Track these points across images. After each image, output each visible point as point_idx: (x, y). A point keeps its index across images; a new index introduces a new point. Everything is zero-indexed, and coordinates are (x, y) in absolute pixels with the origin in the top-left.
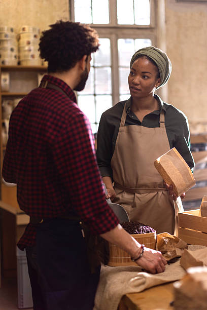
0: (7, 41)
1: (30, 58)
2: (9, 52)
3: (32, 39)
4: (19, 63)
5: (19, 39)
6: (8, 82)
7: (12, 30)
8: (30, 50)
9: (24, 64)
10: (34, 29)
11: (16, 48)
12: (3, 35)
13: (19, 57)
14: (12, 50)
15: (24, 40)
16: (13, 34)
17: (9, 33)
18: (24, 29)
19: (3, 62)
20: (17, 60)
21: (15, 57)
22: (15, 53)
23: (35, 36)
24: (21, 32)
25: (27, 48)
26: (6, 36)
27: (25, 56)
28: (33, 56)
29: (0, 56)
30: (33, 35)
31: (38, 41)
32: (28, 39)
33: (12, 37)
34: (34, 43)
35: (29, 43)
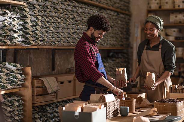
1: (165, 4)
2: (154, 1)
4: (160, 7)
9: (163, 8)
13: (160, 3)
19: (150, 7)
20: (159, 5)
21: (158, 3)
22: (158, 1)
28: (167, 3)
29: (149, 4)
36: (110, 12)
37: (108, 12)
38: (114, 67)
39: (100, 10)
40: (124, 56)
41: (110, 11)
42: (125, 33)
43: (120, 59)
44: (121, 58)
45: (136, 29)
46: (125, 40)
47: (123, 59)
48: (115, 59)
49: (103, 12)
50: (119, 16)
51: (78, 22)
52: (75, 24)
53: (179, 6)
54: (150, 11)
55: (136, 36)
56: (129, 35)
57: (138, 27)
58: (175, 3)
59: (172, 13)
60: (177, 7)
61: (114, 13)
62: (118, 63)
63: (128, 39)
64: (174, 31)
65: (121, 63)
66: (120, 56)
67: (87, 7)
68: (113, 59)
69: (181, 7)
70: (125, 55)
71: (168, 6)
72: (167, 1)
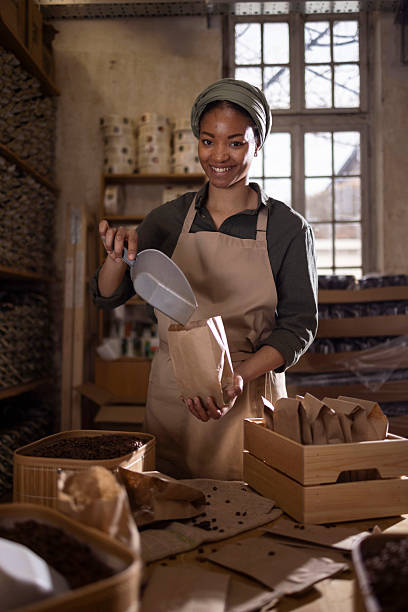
0: (117, 137)
1: (151, 163)
2: (120, 154)
3: (155, 134)
4: (136, 171)
5: (136, 134)
6: (114, 200)
7: (126, 121)
8: (151, 150)
9: (143, 172)
10: (160, 118)
11: (130, 149)
12: (112, 129)
13: (137, 163)
14: (125, 151)
15: (143, 135)
16: (129, 127)
17: (121, 126)
18: (143, 119)
19: (110, 170)
20: (133, 166)
21: (130, 161)
22: (130, 155)
23: (160, 129)
24: (140, 122)
25: (147, 147)
26: (116, 130)
27: (145, 160)
28: (155, 160)
29: (106, 161)
30: (156, 126)
31: (165, 136)
32: (148, 134)
33: (125, 131)
34: (159, 140)
35: (150, 139)
38: (7, 328)
40: (37, 300)
42: (42, 237)
43: (25, 307)
44: (29, 305)
45: (73, 221)
46: (41, 256)
47: (34, 307)
48: (10, 305)
50: (22, 180)
53: (186, 169)
55: (73, 242)
56: (53, 247)
57: (77, 218)
58: (177, 163)
59: (169, 187)
60: (180, 171)
62: (21, 317)
63: (48, 255)
65: (29, 318)
66: (27, 300)
68: (4, 305)
69: (191, 171)
70: (41, 298)
71: (159, 168)
72: (155, 154)
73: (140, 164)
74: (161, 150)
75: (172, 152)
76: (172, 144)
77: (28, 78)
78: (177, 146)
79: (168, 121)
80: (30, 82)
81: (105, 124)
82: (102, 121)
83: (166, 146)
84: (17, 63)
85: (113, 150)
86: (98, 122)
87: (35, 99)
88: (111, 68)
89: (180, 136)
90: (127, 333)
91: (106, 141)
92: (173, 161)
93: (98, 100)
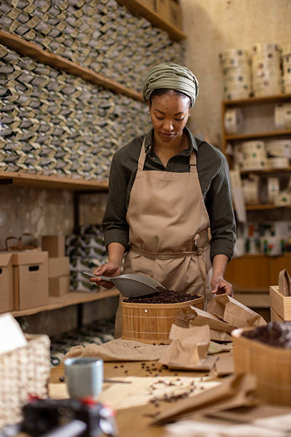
0: (234, 68)
1: (263, 86)
2: (237, 82)
3: (265, 61)
4: (252, 95)
5: (250, 63)
6: (234, 122)
7: (240, 53)
8: (263, 75)
9: (257, 95)
10: (269, 47)
11: (246, 77)
12: (228, 61)
13: (252, 87)
14: (241, 79)
15: (256, 63)
16: (244, 57)
17: (236, 58)
18: (255, 49)
19: (229, 97)
20: (249, 91)
21: (246, 87)
22: (246, 82)
23: (270, 56)
24: (253, 52)
25: (259, 73)
26: (232, 62)
27: (258, 84)
28: (266, 83)
29: (226, 89)
30: (266, 54)
31: (275, 60)
32: (260, 62)
33: (240, 62)
34: (270, 66)
35: (261, 66)
36: (130, 103)
37: (126, 101)
39: (99, 91)
41: (131, 100)
49: (110, 97)
51: (23, 109)
52: (12, 110)
54: (229, 106)
58: (286, 84)
59: (280, 106)
61: (142, 108)
64: (287, 146)
67: (54, 74)
71: (271, 91)
72: (267, 77)
73: (255, 88)
74: (271, 74)
75: (282, 74)
76: (281, 67)
77: (158, 33)
78: (286, 69)
79: (277, 48)
80: (159, 36)
81: (224, 58)
82: (221, 56)
83: (277, 70)
84: (148, 24)
85: (231, 79)
86: (217, 57)
87: (164, 48)
88: (228, 8)
89: (288, 59)
90: (251, 234)
91: (225, 71)
92: (282, 82)
93: (218, 37)
